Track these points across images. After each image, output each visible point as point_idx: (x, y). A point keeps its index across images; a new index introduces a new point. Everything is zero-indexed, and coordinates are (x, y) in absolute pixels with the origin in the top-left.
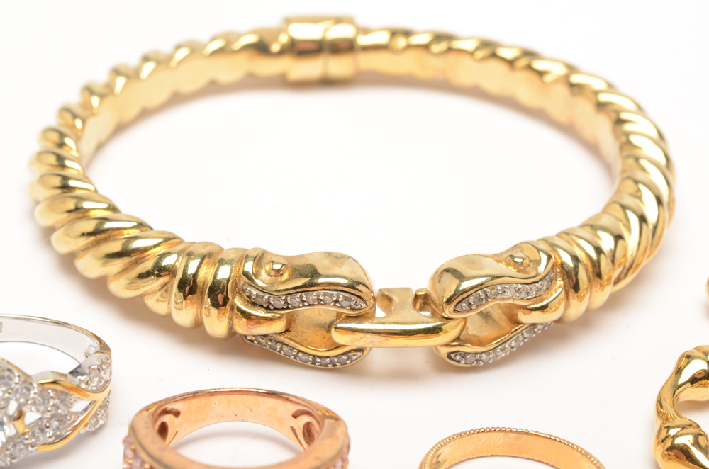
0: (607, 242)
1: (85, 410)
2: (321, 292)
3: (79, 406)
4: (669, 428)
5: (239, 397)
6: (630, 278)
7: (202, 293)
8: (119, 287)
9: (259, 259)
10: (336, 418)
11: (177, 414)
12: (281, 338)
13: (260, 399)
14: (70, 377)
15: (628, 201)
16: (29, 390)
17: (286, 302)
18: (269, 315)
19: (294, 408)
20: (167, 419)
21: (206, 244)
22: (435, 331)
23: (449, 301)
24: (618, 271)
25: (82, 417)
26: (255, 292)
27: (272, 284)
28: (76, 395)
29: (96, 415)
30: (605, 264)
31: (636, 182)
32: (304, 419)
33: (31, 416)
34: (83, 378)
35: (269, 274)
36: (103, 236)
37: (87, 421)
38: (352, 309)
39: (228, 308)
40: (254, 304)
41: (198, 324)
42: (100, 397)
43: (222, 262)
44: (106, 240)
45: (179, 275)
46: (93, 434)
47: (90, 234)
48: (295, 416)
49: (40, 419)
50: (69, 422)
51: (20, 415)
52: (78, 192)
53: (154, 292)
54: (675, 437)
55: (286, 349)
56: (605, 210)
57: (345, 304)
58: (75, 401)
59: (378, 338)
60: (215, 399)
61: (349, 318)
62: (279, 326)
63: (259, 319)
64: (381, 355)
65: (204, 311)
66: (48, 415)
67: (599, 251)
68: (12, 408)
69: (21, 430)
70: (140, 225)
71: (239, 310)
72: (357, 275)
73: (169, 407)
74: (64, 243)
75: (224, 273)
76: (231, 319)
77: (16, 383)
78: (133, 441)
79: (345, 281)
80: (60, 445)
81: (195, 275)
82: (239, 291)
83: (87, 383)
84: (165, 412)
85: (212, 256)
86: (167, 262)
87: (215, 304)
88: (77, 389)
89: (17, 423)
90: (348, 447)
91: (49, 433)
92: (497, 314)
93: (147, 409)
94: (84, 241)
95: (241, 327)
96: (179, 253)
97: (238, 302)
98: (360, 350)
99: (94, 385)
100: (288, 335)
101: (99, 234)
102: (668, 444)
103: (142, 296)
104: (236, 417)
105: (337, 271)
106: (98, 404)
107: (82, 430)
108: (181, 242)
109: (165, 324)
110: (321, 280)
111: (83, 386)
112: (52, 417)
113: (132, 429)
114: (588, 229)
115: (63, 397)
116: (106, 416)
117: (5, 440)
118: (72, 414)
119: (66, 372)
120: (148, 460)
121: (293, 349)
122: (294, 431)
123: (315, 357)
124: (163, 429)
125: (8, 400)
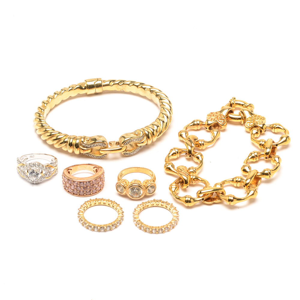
0: (155, 128)
2: (97, 144)
3: (52, 170)
4: (167, 164)
5: (83, 165)
6: (162, 134)
7: (74, 146)
8: (56, 146)
9: (84, 138)
10: (102, 168)
11: (71, 170)
12: (90, 153)
14: (50, 164)
15: (161, 118)
16: (43, 167)
17: (90, 146)
18: (87, 149)
20: (69, 171)
21: (73, 136)
22: (121, 149)
23: (123, 143)
24: (159, 133)
25: (53, 172)
26: (84, 145)
27: (87, 143)
28: (52, 168)
29: (56, 171)
30: (155, 133)
31: (163, 114)
32: (96, 168)
34: (53, 164)
35: (86, 141)
36: (52, 136)
38: (103, 146)
39: (79, 148)
40: (84, 147)
41: (73, 152)
42: (56, 168)
43: (77, 139)
44: (53, 137)
45: (69, 143)
46: (55, 175)
47: (49, 136)
48: (94, 168)
49: (45, 173)
51: (42, 172)
52: (45, 127)
53: (64, 146)
54: (168, 165)
55: (91, 155)
56: (156, 121)
57: (102, 145)
59: (109, 152)
60: (78, 166)
61: (103, 148)
62: (89, 151)
63: (85, 150)
64: (110, 155)
65: (74, 149)
66: (47, 172)
67: (154, 130)
68: (40, 171)
69: (42, 175)
70: (59, 133)
71: (81, 148)
72: (104, 140)
73: (70, 168)
74: (44, 138)
75: (78, 141)
76: (80, 150)
77: (41, 166)
78: (64, 175)
79: (102, 141)
80: (50, 177)
81: (72, 142)
82: (81, 145)
84: (69, 169)
85: (75, 138)
86: (66, 140)
87: (76, 148)
88: (52, 166)
89: (41, 174)
90: (104, 172)
91: (48, 175)
92: (134, 145)
93: (65, 169)
94: (48, 137)
95: (82, 152)
96: (68, 138)
97: (81, 147)
98: (106, 154)
99: (55, 165)
100: (91, 153)
101: (51, 135)
102: (166, 167)
103: (61, 147)
104: (83, 169)
105: (100, 139)
106: (56, 169)
107: (53, 174)
108: (68, 136)
109: (67, 152)
110: (97, 141)
111: (53, 166)
112: (48, 172)
113: (63, 173)
114: (152, 125)
115: (49, 168)
116: (57, 171)
117: (39, 177)
118: (51, 171)
119: (49, 163)
120: (67, 178)
121: (93, 155)
122: (94, 171)
123: (97, 156)
124: (69, 172)
125: (40, 169)
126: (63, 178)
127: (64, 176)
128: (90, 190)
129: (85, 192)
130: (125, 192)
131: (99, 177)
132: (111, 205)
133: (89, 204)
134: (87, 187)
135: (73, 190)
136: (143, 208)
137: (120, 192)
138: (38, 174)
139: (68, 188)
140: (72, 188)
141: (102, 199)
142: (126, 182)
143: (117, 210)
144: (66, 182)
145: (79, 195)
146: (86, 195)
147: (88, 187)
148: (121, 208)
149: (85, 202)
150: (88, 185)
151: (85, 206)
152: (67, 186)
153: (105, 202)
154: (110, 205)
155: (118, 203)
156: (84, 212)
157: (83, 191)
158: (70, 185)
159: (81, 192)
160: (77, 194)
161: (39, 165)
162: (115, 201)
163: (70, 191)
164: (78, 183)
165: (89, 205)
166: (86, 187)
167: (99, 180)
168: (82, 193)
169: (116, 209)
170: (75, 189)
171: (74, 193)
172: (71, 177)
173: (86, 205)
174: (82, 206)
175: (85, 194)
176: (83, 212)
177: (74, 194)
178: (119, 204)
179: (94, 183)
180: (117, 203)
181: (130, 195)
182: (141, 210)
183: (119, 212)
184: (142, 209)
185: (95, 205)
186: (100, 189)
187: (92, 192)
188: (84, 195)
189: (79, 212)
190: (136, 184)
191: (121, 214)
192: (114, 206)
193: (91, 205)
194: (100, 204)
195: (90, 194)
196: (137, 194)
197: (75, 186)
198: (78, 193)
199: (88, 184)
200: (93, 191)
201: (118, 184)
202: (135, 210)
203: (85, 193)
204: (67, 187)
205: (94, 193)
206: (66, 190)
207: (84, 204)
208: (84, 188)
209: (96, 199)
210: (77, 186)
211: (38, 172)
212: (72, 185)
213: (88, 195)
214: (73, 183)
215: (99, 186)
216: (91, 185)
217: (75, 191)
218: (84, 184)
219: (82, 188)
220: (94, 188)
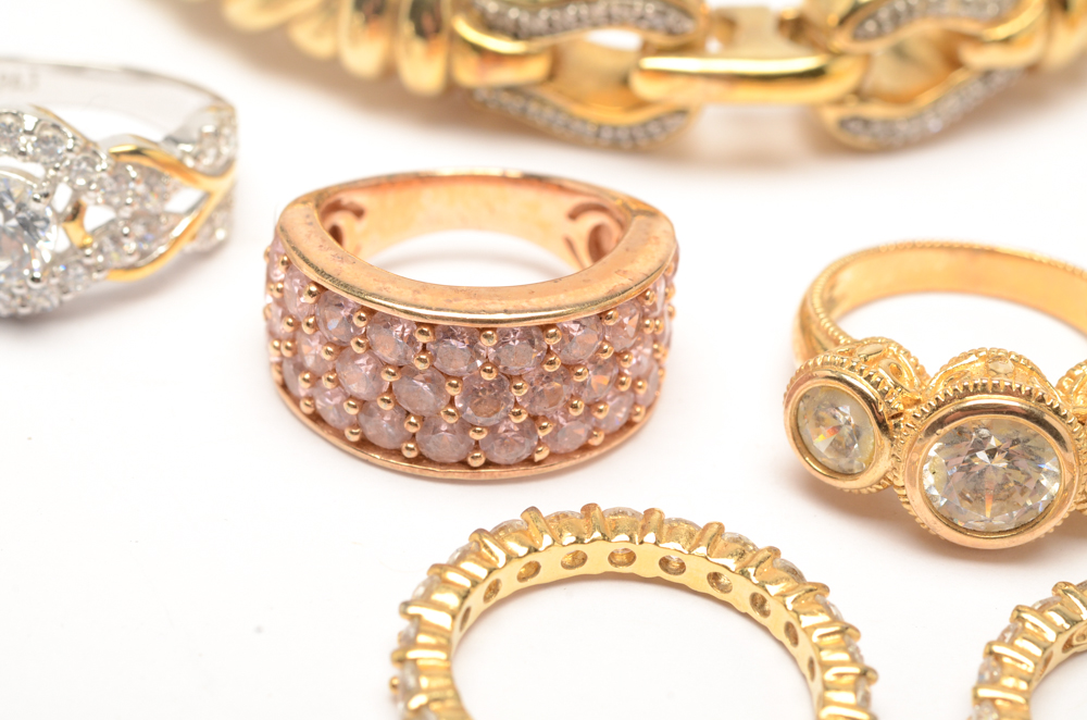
1: (190, 211)
3: (183, 198)
5: (469, 190)
8: (245, 11)
10: (652, 213)
11: (359, 213)
12: (540, 92)
13: (509, 190)
14: (165, 146)
16: (93, 165)
18: (519, 48)
19: (570, 202)
20: (342, 220)
22: (815, 74)
23: (843, 21)
25: (186, 222)
28: (177, 179)
29: (210, 220)
32: (590, 221)
33: (97, 215)
34: (188, 148)
37: (195, 229)
38: (670, 33)
39: (445, 38)
41: (389, 72)
42: (219, 186)
46: (204, 255)
48: (574, 215)
49: (112, 222)
50: (164, 228)
51: (76, 212)
53: (307, 16)
55: (549, 112)
57: (657, 21)
58: (176, 189)
59: (716, 88)
60: (428, 196)
61: (662, 51)
62: (535, 69)
63: (499, 58)
64: (714, 124)
65: (401, 47)
66: (126, 213)
68: (62, 199)
69: (78, 241)
73: (346, 198)
76: (448, 60)
77: (70, 151)
78: (284, 254)
80: (149, 272)
83: (196, 158)
84: (336, 207)
87: (421, 32)
88: (178, 167)
89: (72, 227)
90: (676, 259)
91: (129, 246)
92: (924, 52)
93: (303, 200)
95: (468, 73)
97: (463, 28)
98: (682, 112)
99: (207, 161)
100: (551, 85)
103: (284, 27)
104: (465, 224)
106: (215, 200)
107: (188, 246)
109: (329, 76)
111: (190, 162)
112: (134, 218)
113: (282, 231)
115: (153, 180)
116: (228, 224)
117: (48, 259)
118: (168, 214)
119: (157, 135)
120: (314, 277)
121: (558, 110)
122: (570, 244)
123: (600, 127)
124: (336, 233)
125: (55, 182)
126: (269, 280)
127: (288, 264)
128: (534, 418)
129: (478, 435)
130: (883, 465)
131: (634, 293)
132: (741, 591)
133: (510, 557)
134: (508, 378)
135: (363, 404)
136: (1068, 645)
137: (829, 459)
138: (29, 227)
139: (315, 380)
140: (358, 388)
141: (648, 522)
142: (897, 372)
143: (804, 651)
144: (296, 325)
145: (421, 459)
146: (488, 464)
147: (520, 391)
148: (846, 632)
149: (480, 532)
150: (514, 369)
151: (475, 583)
152: (310, 362)
153: (672, 548)
154: (726, 589)
155: (810, 577)
156: (457, 636)
157: (466, 426)
158: (341, 348)
159: (436, 430)
160: (397, 453)
161: (50, 134)
162: (775, 552)
163: (331, 417)
164: (422, 339)
165: (518, 567)
166: (499, 381)
167: (630, 329)
168: (444, 443)
169: (789, 628)
170: (379, 393)
171: (371, 433)
172: (348, 274)
173: (481, 572)
174: (438, 576)
175: (477, 459)
176: (446, 647)
177: (365, 444)
178: (825, 588)
179: (576, 352)
180: (794, 573)
181: (929, 500)
182: (1047, 661)
183: (826, 666)
184: (1058, 654)
185: (577, 572)
186: (621, 416)
187: (553, 437)
188: (463, 463)
189: (408, 642)
190: (1008, 391)
191: (849, 697)
192: (771, 605)
193: (535, 568)
194: (621, 571)
195: (530, 461)
196: (1004, 494)
197: (382, 365)
198: (412, 438)
199: (522, 359)
200: (558, 428)
201: (809, 385)
202: (998, 657)
203: (477, 445)
204: (300, 368)
205: (566, 456)
206: (296, 401)
207: (464, 555)
208: (473, 391)
209: (588, 509)
210: (405, 370)
211: (34, 206)
212: (357, 356)
213: (508, 466)
214: (364, 336)
215: (617, 382)
216: (548, 369)
217: (383, 413)
218: (479, 355)
219: (456, 386)
220: (575, 407)
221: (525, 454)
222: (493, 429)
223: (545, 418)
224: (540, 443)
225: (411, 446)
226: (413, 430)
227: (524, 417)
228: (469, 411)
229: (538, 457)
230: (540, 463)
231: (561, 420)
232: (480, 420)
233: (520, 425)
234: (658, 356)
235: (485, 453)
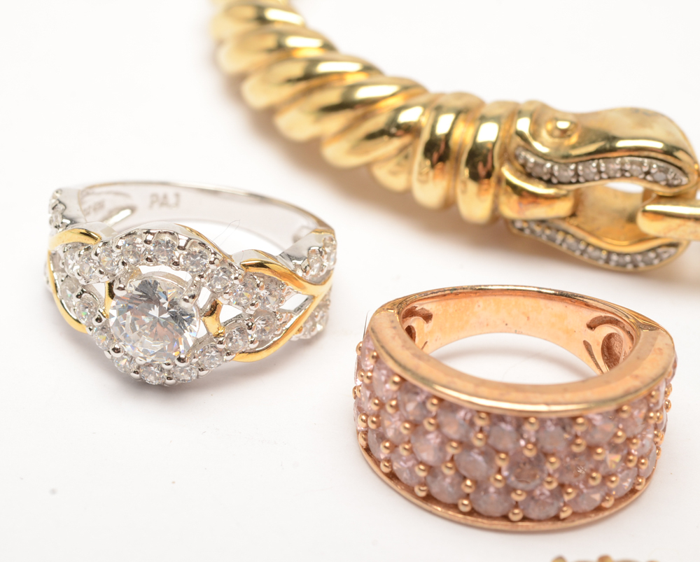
1: (299, 309)
2: (627, 159)
3: (293, 300)
5: (513, 300)
7: (457, 160)
8: (339, 153)
9: (539, 114)
11: (428, 317)
12: (565, 225)
13: (542, 302)
14: (282, 261)
17: (577, 174)
18: (551, 191)
19: (590, 315)
20: (415, 322)
21: (460, 95)
25: (295, 318)
26: (532, 159)
27: (557, 149)
28: (291, 286)
29: (313, 317)
32: (606, 330)
33: (228, 312)
34: (299, 262)
35: (551, 134)
36: (314, 82)
37: (301, 324)
38: (669, 185)
39: (493, 180)
40: (529, 176)
41: (449, 204)
42: (320, 291)
43: (483, 119)
44: (322, 87)
45: (425, 136)
46: (306, 343)
47: (299, 80)
48: (591, 326)
49: (239, 316)
50: (279, 323)
51: (214, 309)
53: (387, 159)
55: (570, 240)
57: (660, 176)
58: (288, 293)
59: (699, 229)
60: (481, 302)
61: (661, 199)
62: (563, 208)
63: (536, 196)
65: (459, 188)
66: (251, 311)
68: (204, 298)
69: (214, 331)
70: (368, 68)
71: (509, 183)
73: (419, 306)
74: (259, 94)
75: (488, 134)
76: (496, 197)
77: (212, 263)
78: (375, 351)
79: (659, 146)
80: (264, 354)
81: (448, 136)
82: (510, 157)
83: (305, 271)
84: (411, 313)
85: (469, 111)
86: (404, 118)
87: (475, 176)
88: (291, 276)
89: (209, 320)
90: (675, 367)
91: (253, 334)
94: (289, 91)
95: (511, 209)
96: (425, 106)
97: (508, 173)
98: (674, 245)
99: (313, 273)
100: (573, 221)
101: (310, 78)
103: (368, 166)
104: (507, 327)
105: (648, 132)
106: (317, 302)
107: (294, 336)
108: (424, 91)
110: (620, 144)
111: (300, 273)
112: (257, 314)
113: (371, 331)
115: (273, 286)
116: (325, 320)
117: (191, 344)
118: (285, 311)
119: (276, 252)
120: (397, 370)
121: (579, 240)
122: (587, 346)
123: (610, 253)
124: (410, 331)
125: (199, 286)
126: (359, 367)
127: (377, 358)
128: (562, 486)
129: (518, 497)
134: (544, 455)
135: (431, 469)
138: (179, 318)
139: (394, 447)
140: (428, 456)
144: (381, 405)
145: (473, 512)
146: (525, 519)
147: (553, 464)
150: (548, 447)
152: (390, 434)
157: (509, 489)
158: (416, 425)
159: (486, 491)
160: (455, 507)
161: (200, 248)
163: (404, 476)
164: (479, 423)
166: (537, 458)
167: (639, 420)
168: (491, 501)
170: (444, 461)
171: (435, 490)
172: (425, 369)
175: (516, 514)
177: (429, 498)
179: (598, 437)
186: (627, 485)
187: (575, 500)
188: (505, 518)
195: (556, 518)
197: (448, 439)
198: (467, 496)
199: (556, 440)
200: (580, 493)
203: (517, 505)
204: (382, 438)
205: (584, 514)
206: (377, 462)
208: (517, 464)
210: (465, 445)
211: (184, 305)
212: (427, 432)
213: (539, 521)
214: (435, 417)
215: (626, 459)
216: (575, 449)
217: (445, 476)
218: (522, 437)
219: (503, 459)
220: (594, 478)
221: (552, 513)
222: (530, 494)
223: (570, 486)
224: (565, 504)
225: (466, 502)
226: (468, 490)
227: (555, 485)
228: (513, 479)
229: (563, 515)
230: (564, 520)
231: (582, 486)
232: (521, 485)
233: (551, 491)
234: (658, 440)
235: (523, 510)
